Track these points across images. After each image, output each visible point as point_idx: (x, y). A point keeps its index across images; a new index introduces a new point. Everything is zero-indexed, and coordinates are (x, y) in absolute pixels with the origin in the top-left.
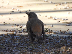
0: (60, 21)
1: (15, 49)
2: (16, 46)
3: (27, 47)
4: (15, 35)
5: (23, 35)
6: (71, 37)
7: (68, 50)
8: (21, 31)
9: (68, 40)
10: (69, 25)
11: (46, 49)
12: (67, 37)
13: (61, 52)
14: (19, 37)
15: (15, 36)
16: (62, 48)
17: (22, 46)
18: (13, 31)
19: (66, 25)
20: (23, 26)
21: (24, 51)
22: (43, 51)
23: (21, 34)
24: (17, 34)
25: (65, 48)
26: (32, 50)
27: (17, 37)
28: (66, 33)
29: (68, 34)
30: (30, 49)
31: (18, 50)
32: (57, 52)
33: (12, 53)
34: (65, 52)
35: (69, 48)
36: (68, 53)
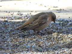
0: (50, 8)
1: (8, 35)
2: (8, 32)
3: (19, 33)
4: (7, 21)
5: (15, 22)
6: (62, 24)
7: (59, 37)
8: (13, 18)
9: (59, 26)
10: (59, 12)
11: (38, 36)
12: (58, 24)
13: (52, 38)
14: (10, 24)
15: (7, 23)
16: (53, 34)
17: (14, 33)
18: (5, 18)
19: (57, 12)
20: (14, 13)
21: (16, 37)
22: (35, 37)
23: (12, 21)
24: (9, 21)
25: (57, 34)
26: (24, 36)
27: (9, 23)
28: (57, 20)
29: (59, 21)
30: (22, 35)
31: (10, 36)
32: (48, 38)
33: (5, 39)
34: (56, 38)
35: (61, 34)
36: (60, 39)
